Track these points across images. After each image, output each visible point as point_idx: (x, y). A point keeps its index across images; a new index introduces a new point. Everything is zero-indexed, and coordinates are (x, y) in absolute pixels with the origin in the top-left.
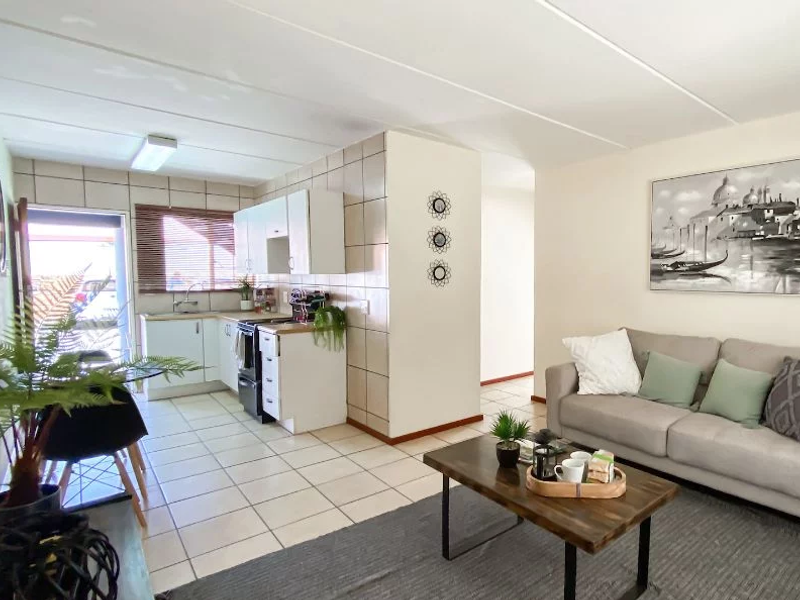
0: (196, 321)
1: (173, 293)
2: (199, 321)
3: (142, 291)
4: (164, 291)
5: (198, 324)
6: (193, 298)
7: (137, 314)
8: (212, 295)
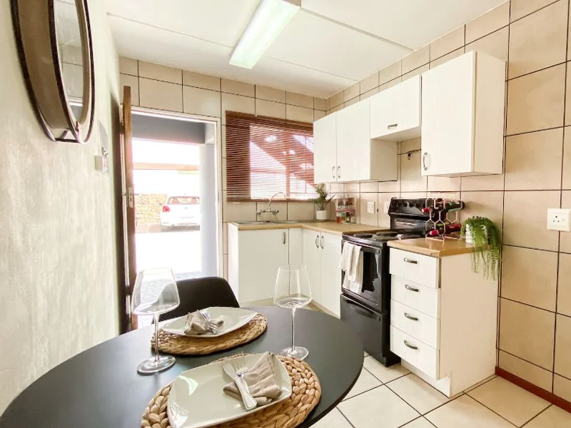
0: (283, 231)
1: (257, 201)
2: (286, 231)
3: (230, 200)
4: (249, 200)
5: (285, 234)
6: (275, 207)
7: (225, 222)
8: (290, 205)
